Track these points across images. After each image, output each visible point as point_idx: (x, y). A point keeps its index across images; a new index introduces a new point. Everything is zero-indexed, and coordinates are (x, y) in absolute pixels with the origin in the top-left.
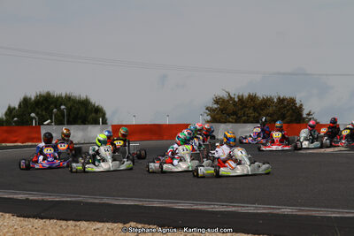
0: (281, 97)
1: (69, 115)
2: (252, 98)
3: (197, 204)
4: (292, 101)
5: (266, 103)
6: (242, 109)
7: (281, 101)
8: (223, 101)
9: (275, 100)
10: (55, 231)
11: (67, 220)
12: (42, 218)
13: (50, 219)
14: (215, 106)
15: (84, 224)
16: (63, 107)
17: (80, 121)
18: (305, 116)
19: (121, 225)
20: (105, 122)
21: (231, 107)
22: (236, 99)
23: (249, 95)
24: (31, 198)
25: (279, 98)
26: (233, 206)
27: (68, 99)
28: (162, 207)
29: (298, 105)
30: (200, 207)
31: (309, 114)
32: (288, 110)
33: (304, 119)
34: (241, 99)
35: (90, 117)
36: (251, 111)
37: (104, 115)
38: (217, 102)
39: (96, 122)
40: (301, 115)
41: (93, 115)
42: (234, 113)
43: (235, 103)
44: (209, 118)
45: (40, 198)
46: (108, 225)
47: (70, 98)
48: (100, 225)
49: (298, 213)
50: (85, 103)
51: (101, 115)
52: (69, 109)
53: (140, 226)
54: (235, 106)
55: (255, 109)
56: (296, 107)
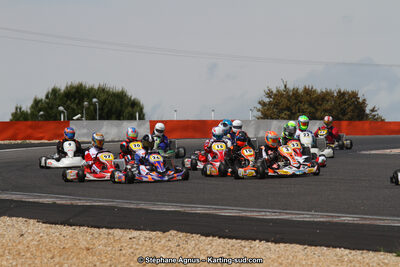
0: (342, 91)
1: (101, 109)
2: (308, 92)
3: (245, 211)
4: (354, 95)
5: (325, 97)
6: (296, 104)
7: (341, 95)
9: (335, 94)
10: (86, 240)
11: (99, 228)
12: (71, 226)
13: (81, 225)
14: (267, 100)
15: (118, 232)
16: (95, 100)
17: (114, 116)
18: (368, 112)
19: (160, 234)
20: (142, 117)
21: (285, 102)
22: (291, 93)
23: (305, 89)
24: (59, 202)
25: (339, 92)
26: (287, 214)
28: (207, 214)
29: (361, 100)
30: (248, 214)
31: (373, 110)
32: (349, 106)
33: (367, 115)
34: (296, 93)
35: (127, 111)
36: (306, 106)
37: (141, 109)
38: (269, 96)
39: (132, 117)
40: (364, 111)
41: (130, 109)
42: (288, 109)
43: (289, 98)
44: (259, 114)
45: (69, 202)
46: (146, 233)
47: (103, 90)
48: (136, 233)
49: (361, 222)
50: (121, 97)
51: (139, 109)
53: (181, 235)
54: (289, 100)
55: (311, 104)
56: (358, 102)
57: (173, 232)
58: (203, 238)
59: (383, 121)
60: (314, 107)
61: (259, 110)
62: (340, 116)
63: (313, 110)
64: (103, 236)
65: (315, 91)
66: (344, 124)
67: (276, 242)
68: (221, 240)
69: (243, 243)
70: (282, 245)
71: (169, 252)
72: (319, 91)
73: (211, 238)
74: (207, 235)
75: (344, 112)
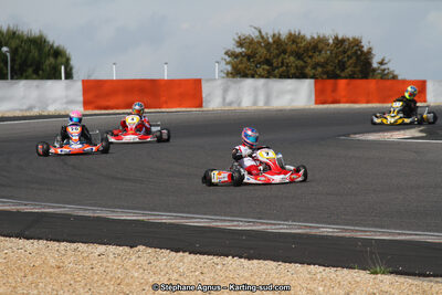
0: (340, 37)
2: (294, 39)
4: (357, 43)
5: (316, 46)
6: (278, 55)
7: (339, 42)
8: (252, 42)
9: (331, 41)
10: (54, 258)
12: (27, 238)
14: (239, 50)
16: (5, 49)
17: (30, 70)
18: (375, 65)
19: (127, 249)
21: (262, 51)
22: (271, 40)
23: (290, 34)
25: (336, 38)
27: (13, 35)
29: (365, 49)
31: (381, 63)
32: (350, 57)
33: (374, 70)
34: (277, 41)
35: (47, 62)
36: (292, 59)
37: (68, 60)
38: (240, 44)
39: (54, 75)
40: (370, 64)
41: (52, 60)
42: (268, 62)
43: (268, 46)
44: (229, 68)
47: (14, 33)
50: (39, 43)
51: (64, 60)
52: (14, 52)
53: (150, 250)
54: (268, 50)
55: (299, 56)
56: (362, 52)
57: (141, 248)
58: (173, 254)
59: (395, 77)
60: (302, 60)
61: (227, 63)
62: (338, 72)
63: (300, 63)
64: (70, 253)
65: (303, 38)
66: (342, 83)
67: (250, 258)
68: (192, 256)
69: (216, 259)
70: (255, 261)
71: (141, 271)
72: (308, 37)
73: (181, 254)
74: (177, 251)
75: (342, 66)
